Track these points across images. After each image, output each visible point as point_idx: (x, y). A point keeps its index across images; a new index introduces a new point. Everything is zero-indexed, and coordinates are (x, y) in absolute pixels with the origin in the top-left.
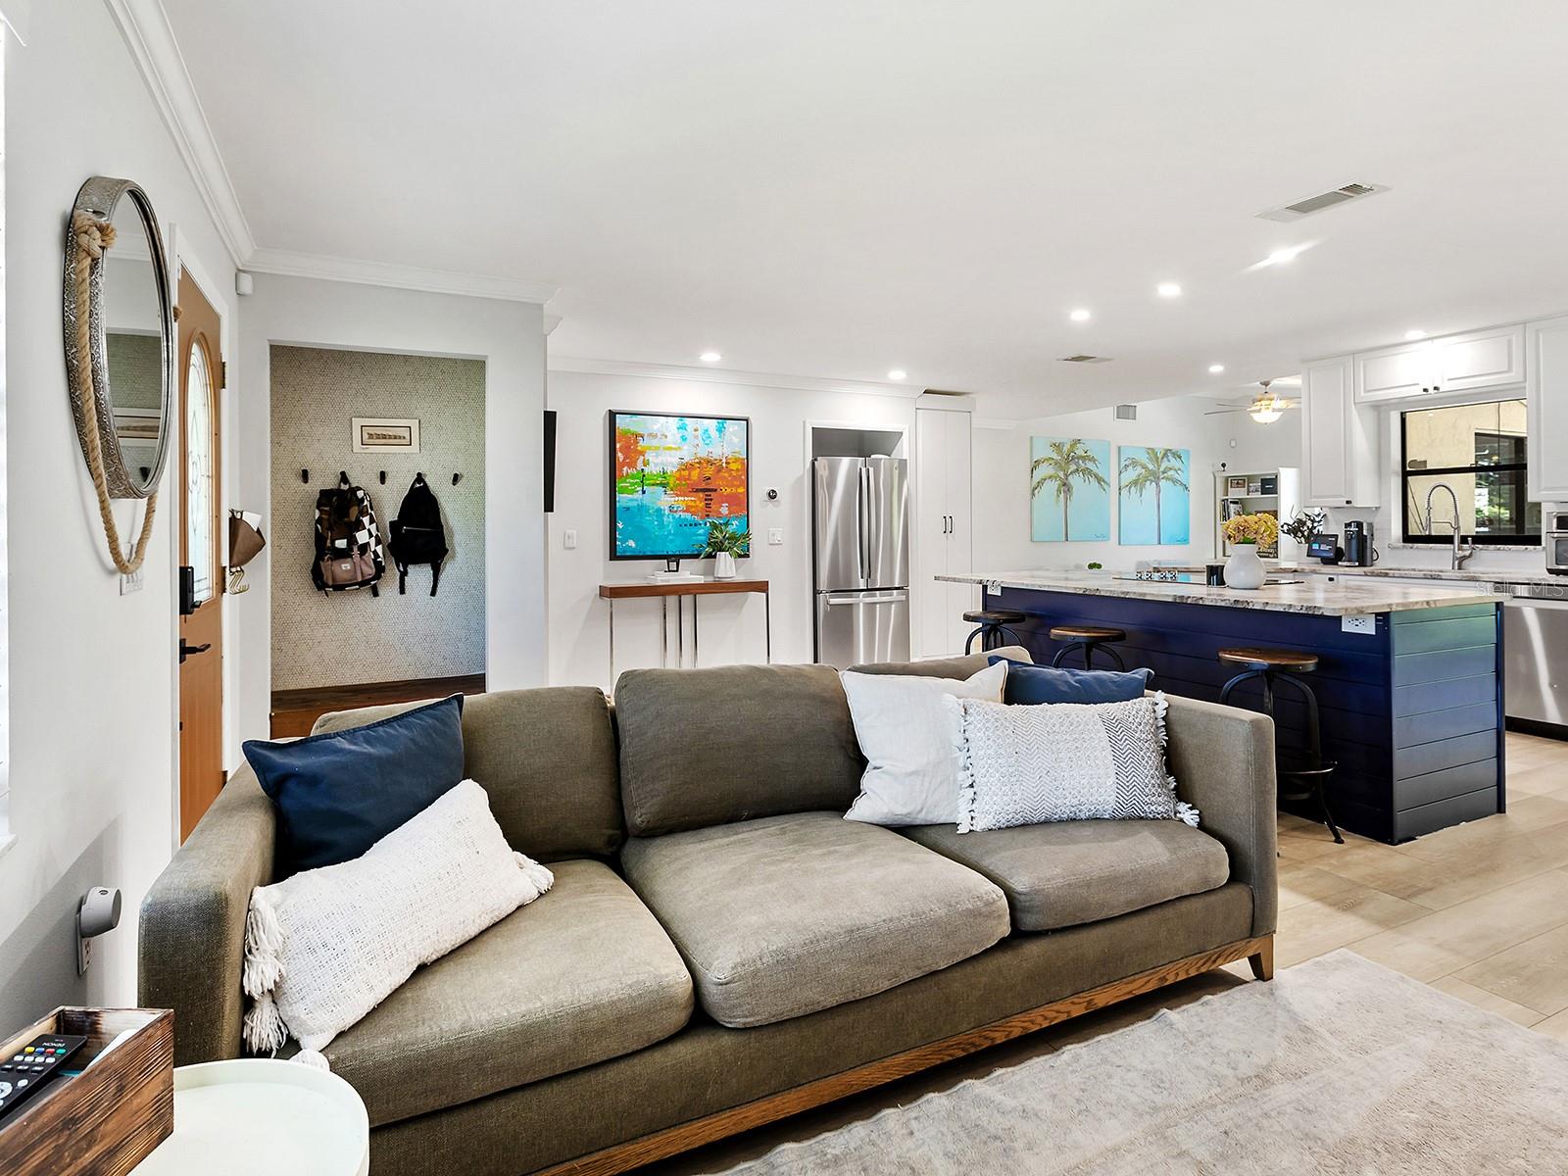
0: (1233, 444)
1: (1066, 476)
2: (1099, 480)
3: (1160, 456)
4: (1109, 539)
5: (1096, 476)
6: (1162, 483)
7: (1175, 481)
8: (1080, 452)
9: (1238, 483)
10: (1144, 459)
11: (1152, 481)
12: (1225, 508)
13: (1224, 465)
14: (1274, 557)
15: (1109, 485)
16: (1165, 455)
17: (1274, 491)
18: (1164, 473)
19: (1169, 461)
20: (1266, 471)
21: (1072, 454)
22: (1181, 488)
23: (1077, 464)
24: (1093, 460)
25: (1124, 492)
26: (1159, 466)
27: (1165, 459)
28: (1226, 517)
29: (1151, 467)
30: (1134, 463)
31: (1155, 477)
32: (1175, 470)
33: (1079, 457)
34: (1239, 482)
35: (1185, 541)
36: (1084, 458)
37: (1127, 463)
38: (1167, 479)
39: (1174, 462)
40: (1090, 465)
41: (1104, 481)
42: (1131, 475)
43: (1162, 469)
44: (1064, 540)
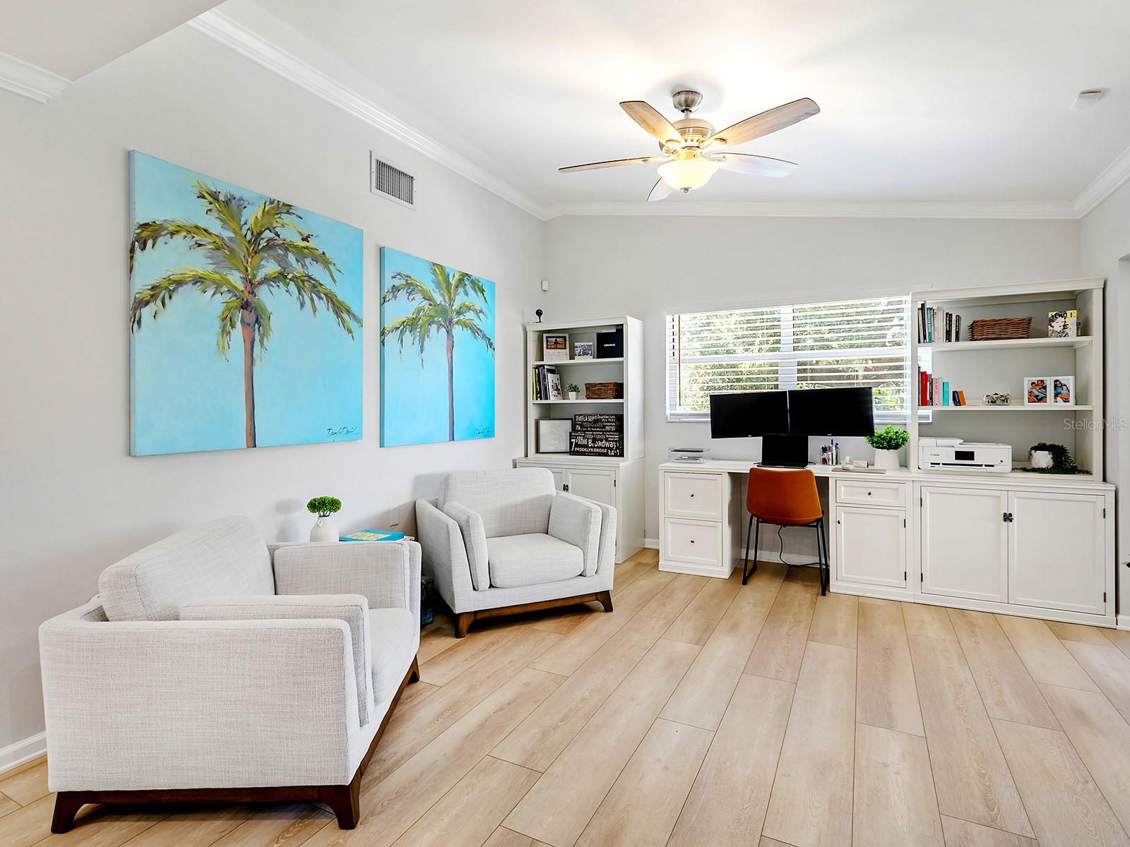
0: (545, 287)
1: (252, 285)
2: (339, 308)
3: (453, 282)
4: (359, 436)
5: (331, 299)
6: (457, 330)
7: (475, 331)
8: (289, 232)
9: (556, 343)
10: (426, 281)
11: (440, 326)
12: (540, 380)
13: (539, 313)
14: (616, 455)
15: (359, 321)
16: (461, 282)
17: (618, 351)
18: (459, 313)
19: (466, 294)
20: (604, 320)
21: (268, 234)
22: (484, 343)
23: (282, 261)
24: (322, 259)
25: (391, 339)
26: (452, 300)
27: (461, 290)
28: (541, 392)
29: (438, 298)
30: (411, 287)
31: (446, 318)
32: (475, 310)
33: (287, 247)
34: (561, 338)
35: (488, 433)
36: (302, 253)
37: (397, 282)
38: (465, 325)
39: (473, 299)
40: (316, 271)
41: (348, 312)
42: (403, 308)
43: (456, 306)
44: (245, 445)
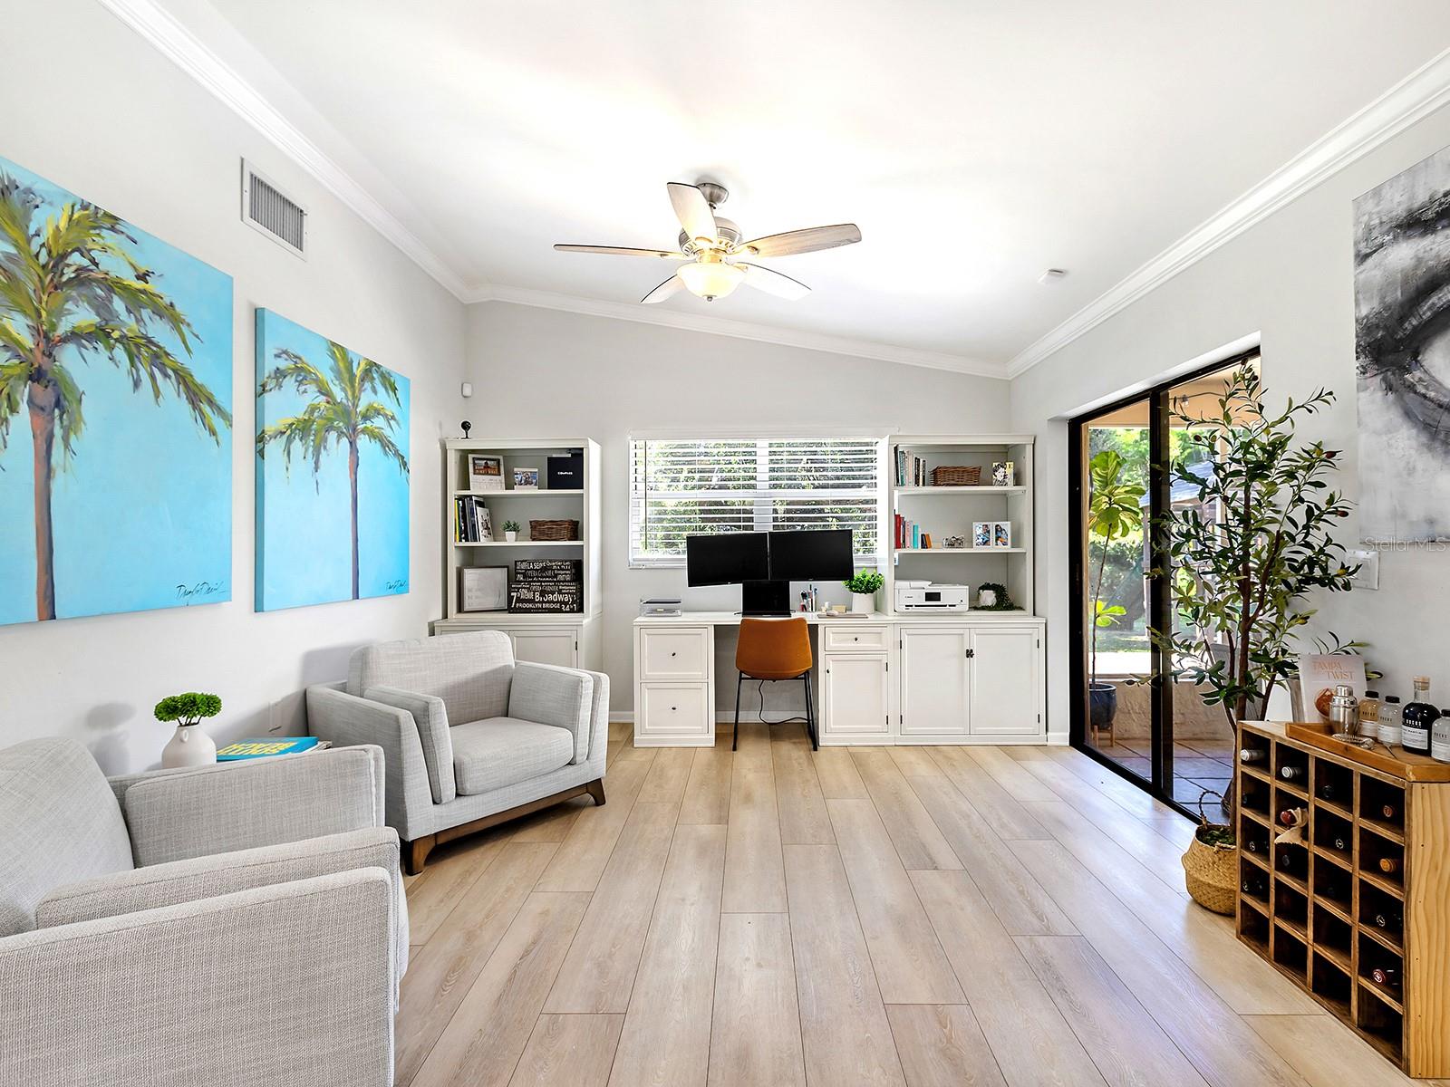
0: (467, 391)
1: (49, 341)
2: (196, 395)
3: (358, 372)
4: (226, 595)
5: (183, 378)
6: (363, 442)
7: (386, 444)
8: (115, 264)
9: (487, 466)
10: (323, 366)
11: (341, 434)
12: (465, 514)
13: (466, 426)
14: (572, 611)
15: (227, 417)
16: (367, 373)
17: (577, 481)
18: (366, 418)
19: (375, 391)
20: (557, 441)
21: (76, 259)
22: (395, 462)
23: (102, 307)
24: (167, 313)
25: (274, 448)
26: (356, 398)
27: (367, 385)
28: (467, 531)
29: (339, 395)
30: (302, 373)
31: (348, 423)
32: (385, 416)
33: (113, 286)
34: (494, 462)
35: (400, 586)
36: (137, 300)
37: (283, 364)
38: (374, 435)
39: (382, 399)
40: (159, 331)
41: (211, 402)
42: (288, 404)
43: (361, 408)
44: (36, 618)
